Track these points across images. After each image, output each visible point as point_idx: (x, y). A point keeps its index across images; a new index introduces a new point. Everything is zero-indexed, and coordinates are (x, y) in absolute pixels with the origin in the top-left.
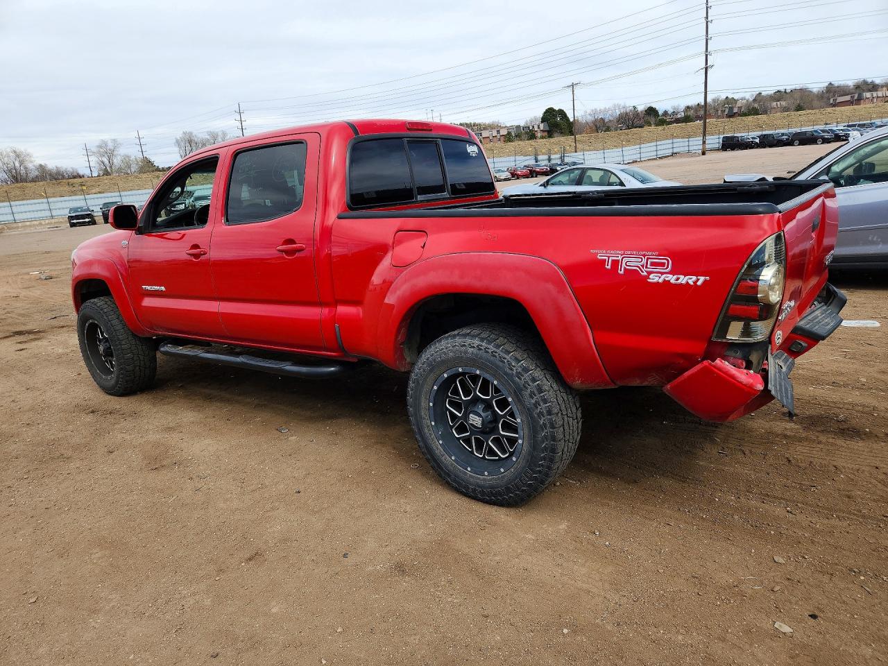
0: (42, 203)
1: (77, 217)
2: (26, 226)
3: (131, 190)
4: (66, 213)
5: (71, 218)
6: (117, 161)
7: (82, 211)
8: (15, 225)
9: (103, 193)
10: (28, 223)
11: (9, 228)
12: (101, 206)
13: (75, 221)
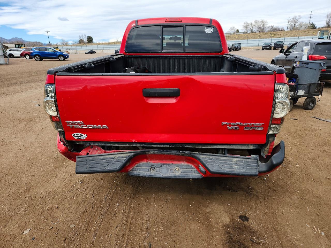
0: (257, 40)
1: (265, 47)
2: (249, 48)
3: (292, 37)
4: (262, 45)
5: (263, 46)
6: (297, 24)
7: (268, 44)
8: (246, 48)
9: (281, 37)
10: (250, 47)
11: (244, 49)
12: (275, 43)
13: (264, 48)
